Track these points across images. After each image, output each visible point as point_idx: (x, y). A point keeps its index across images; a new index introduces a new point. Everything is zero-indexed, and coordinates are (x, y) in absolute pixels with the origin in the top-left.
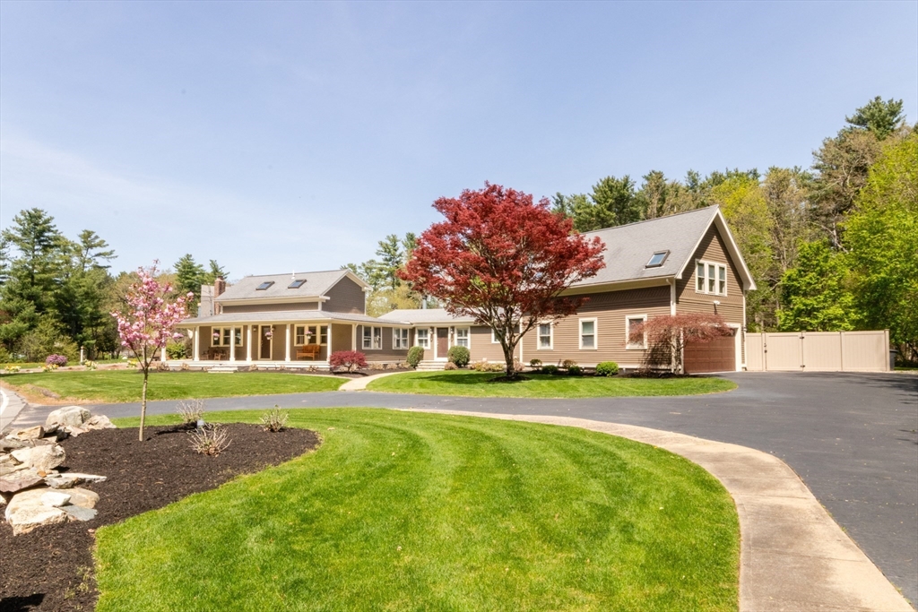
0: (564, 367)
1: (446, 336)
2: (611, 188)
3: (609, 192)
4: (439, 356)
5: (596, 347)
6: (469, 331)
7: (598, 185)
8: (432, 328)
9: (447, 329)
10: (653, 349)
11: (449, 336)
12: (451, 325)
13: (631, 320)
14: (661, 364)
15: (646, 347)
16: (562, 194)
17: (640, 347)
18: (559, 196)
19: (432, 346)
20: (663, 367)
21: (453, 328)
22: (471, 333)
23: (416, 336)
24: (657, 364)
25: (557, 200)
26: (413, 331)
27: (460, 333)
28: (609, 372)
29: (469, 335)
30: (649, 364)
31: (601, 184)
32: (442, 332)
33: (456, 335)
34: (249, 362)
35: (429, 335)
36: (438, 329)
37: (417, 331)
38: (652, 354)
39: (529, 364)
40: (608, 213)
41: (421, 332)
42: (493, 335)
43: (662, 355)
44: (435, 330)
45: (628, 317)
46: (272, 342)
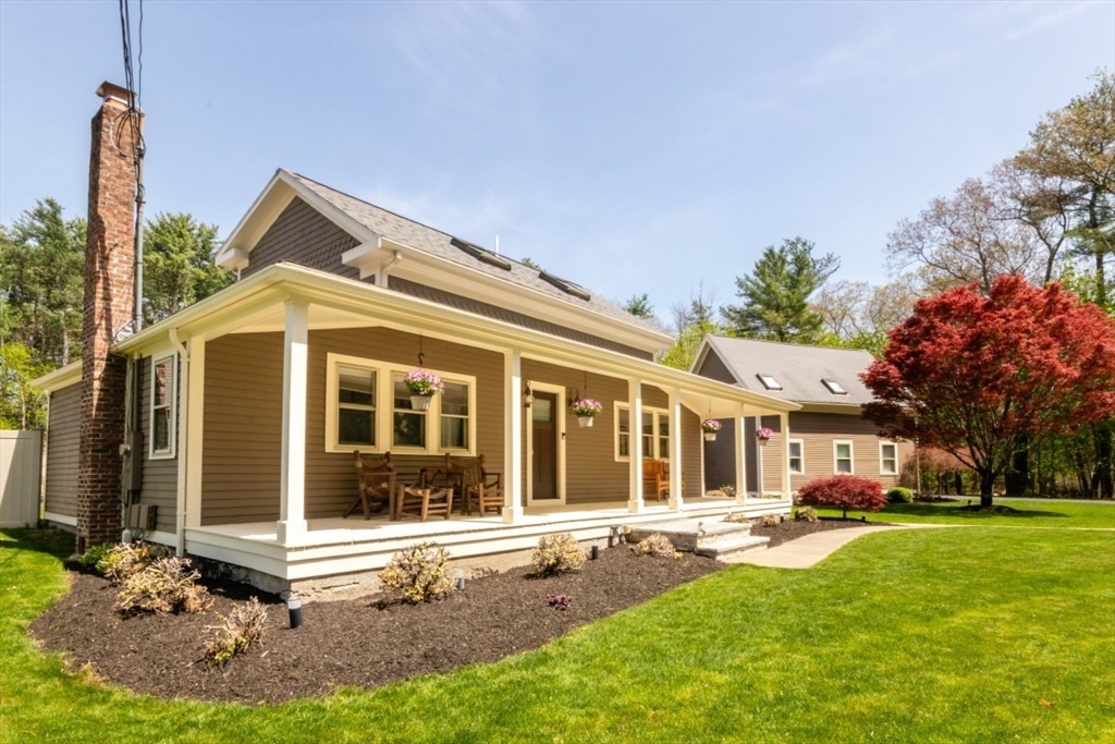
10: (902, 476)
13: (883, 447)
15: (897, 473)
43: (909, 481)
45: (881, 444)
46: (562, 444)
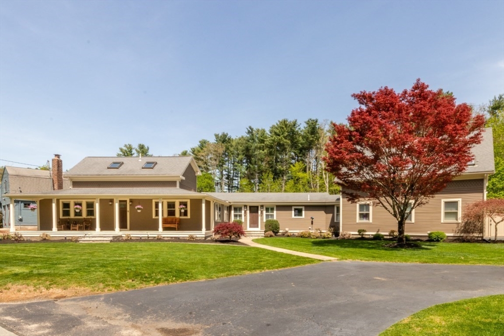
0: (390, 235)
1: (257, 212)
2: (286, 125)
3: (285, 128)
4: (250, 227)
5: (413, 221)
6: (275, 208)
7: (277, 124)
8: (246, 206)
9: (257, 207)
10: (466, 223)
11: (259, 212)
12: (261, 204)
13: (446, 203)
14: (473, 233)
15: (460, 221)
16: (252, 127)
17: (455, 221)
18: (250, 128)
19: (246, 219)
20: (476, 235)
21: (262, 206)
22: (277, 210)
23: (233, 212)
24: (469, 232)
25: (249, 131)
26: (229, 208)
27: (267, 210)
28: (441, 239)
29: (275, 212)
30: (461, 233)
31: (278, 123)
32: (254, 209)
33: (264, 212)
34: (117, 231)
35: (243, 212)
36: (250, 207)
37: (233, 208)
38: (465, 226)
39: (357, 233)
40: (285, 140)
41: (236, 209)
42: (293, 212)
43: (475, 227)
44: (248, 208)
45: (443, 201)
46: (128, 214)
